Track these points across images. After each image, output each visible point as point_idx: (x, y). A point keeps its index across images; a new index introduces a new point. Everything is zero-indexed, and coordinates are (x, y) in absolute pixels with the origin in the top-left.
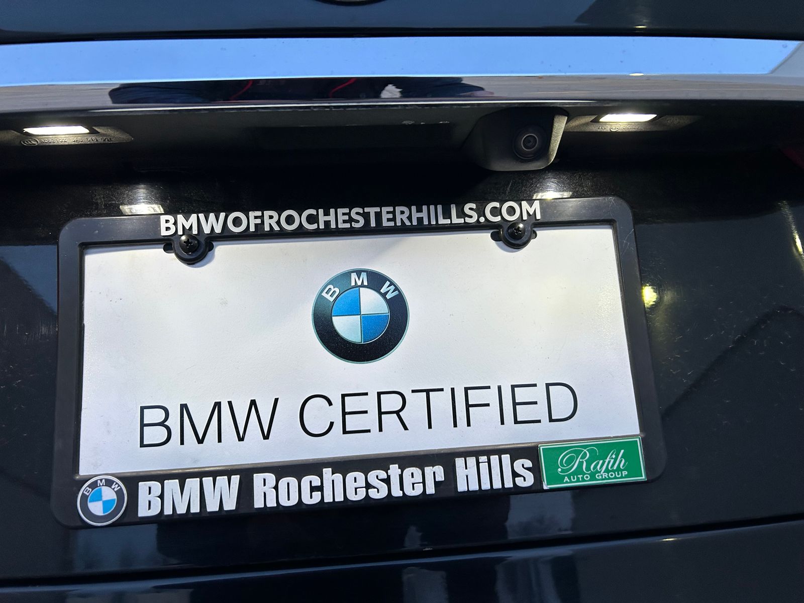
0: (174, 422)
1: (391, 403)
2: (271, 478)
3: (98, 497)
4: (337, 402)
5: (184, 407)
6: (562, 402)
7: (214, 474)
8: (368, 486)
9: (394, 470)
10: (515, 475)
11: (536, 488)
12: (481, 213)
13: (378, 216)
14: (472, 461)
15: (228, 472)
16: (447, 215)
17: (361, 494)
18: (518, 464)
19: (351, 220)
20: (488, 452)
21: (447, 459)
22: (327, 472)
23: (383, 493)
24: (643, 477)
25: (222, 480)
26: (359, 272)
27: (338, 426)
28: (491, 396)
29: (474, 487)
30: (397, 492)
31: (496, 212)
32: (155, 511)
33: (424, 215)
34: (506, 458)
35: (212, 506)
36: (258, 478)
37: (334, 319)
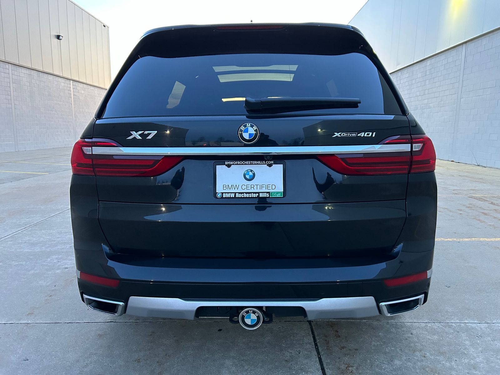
0: (227, 187)
1: (253, 186)
2: (238, 194)
3: (219, 195)
4: (246, 186)
5: (228, 185)
6: (274, 187)
7: (232, 193)
8: (249, 195)
9: (252, 194)
10: (267, 195)
11: (269, 197)
12: (265, 162)
13: (252, 162)
14: (262, 193)
15: (233, 193)
16: (261, 162)
17: (248, 196)
18: (267, 194)
19: (249, 163)
20: (264, 192)
21: (259, 193)
22: (244, 193)
23: (251, 197)
24: (282, 196)
25: (232, 194)
26: (249, 170)
27: (246, 188)
28: (265, 186)
29: (262, 196)
30: (252, 196)
31: (267, 162)
32: (225, 197)
33: (258, 162)
34: (266, 193)
35: (231, 197)
36: (236, 194)
37: (246, 176)
